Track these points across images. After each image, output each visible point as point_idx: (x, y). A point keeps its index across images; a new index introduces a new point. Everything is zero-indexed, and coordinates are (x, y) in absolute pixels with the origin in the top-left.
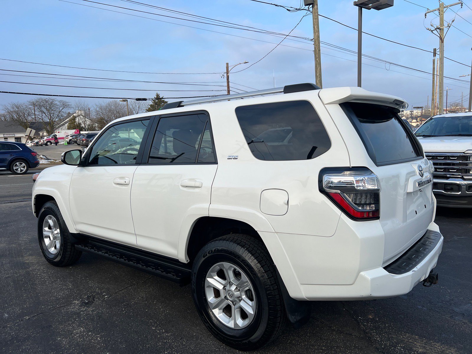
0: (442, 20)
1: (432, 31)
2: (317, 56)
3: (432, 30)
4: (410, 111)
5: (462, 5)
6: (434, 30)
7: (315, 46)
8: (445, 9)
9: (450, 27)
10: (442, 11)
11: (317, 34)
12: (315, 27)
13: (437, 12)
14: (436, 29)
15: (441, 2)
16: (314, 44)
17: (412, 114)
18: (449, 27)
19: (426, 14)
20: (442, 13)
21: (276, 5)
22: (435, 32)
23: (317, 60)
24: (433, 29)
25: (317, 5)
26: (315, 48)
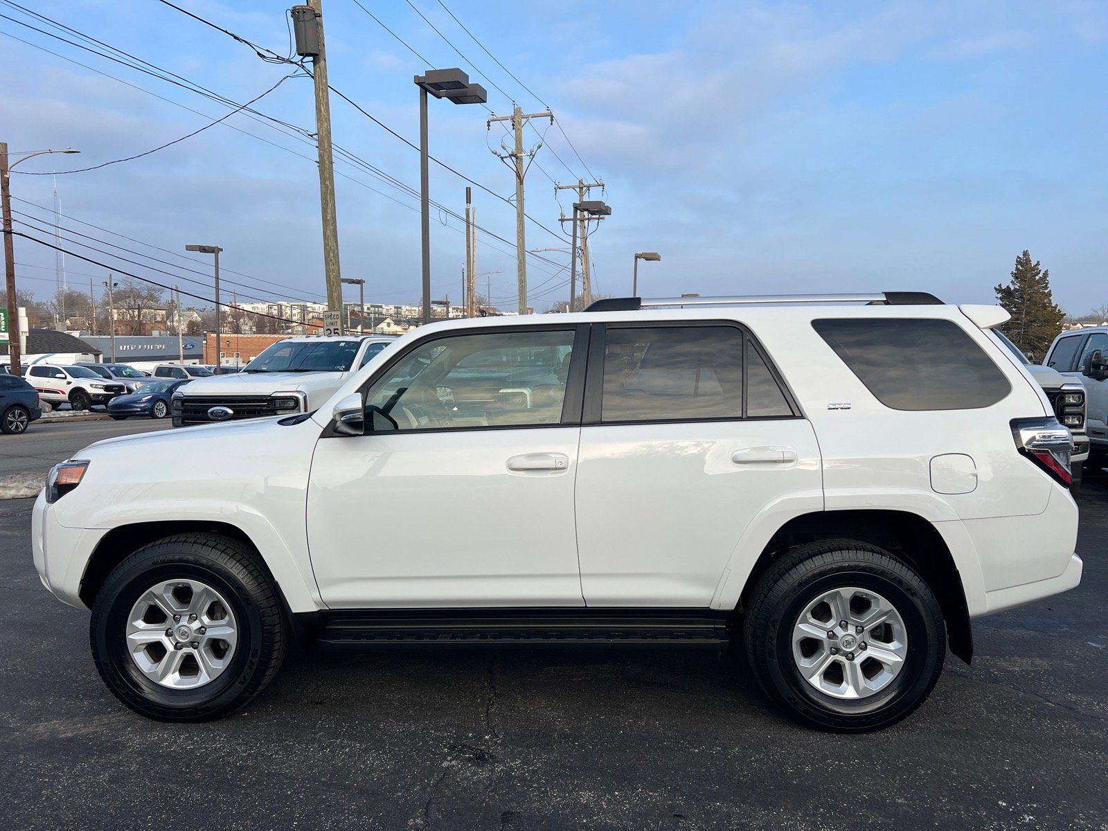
0: (518, 140)
1: (502, 158)
2: (327, 175)
3: (502, 156)
4: (395, 308)
5: (552, 120)
6: (506, 157)
7: (321, 151)
8: (524, 120)
9: (534, 156)
10: (520, 123)
11: (326, 124)
12: (322, 109)
13: (510, 123)
14: (510, 156)
15: (516, 107)
16: (317, 147)
17: (398, 313)
18: (531, 157)
19: (489, 122)
20: (518, 127)
21: (236, 38)
22: (508, 160)
23: (327, 183)
24: (504, 154)
25: (325, 60)
26: (320, 156)
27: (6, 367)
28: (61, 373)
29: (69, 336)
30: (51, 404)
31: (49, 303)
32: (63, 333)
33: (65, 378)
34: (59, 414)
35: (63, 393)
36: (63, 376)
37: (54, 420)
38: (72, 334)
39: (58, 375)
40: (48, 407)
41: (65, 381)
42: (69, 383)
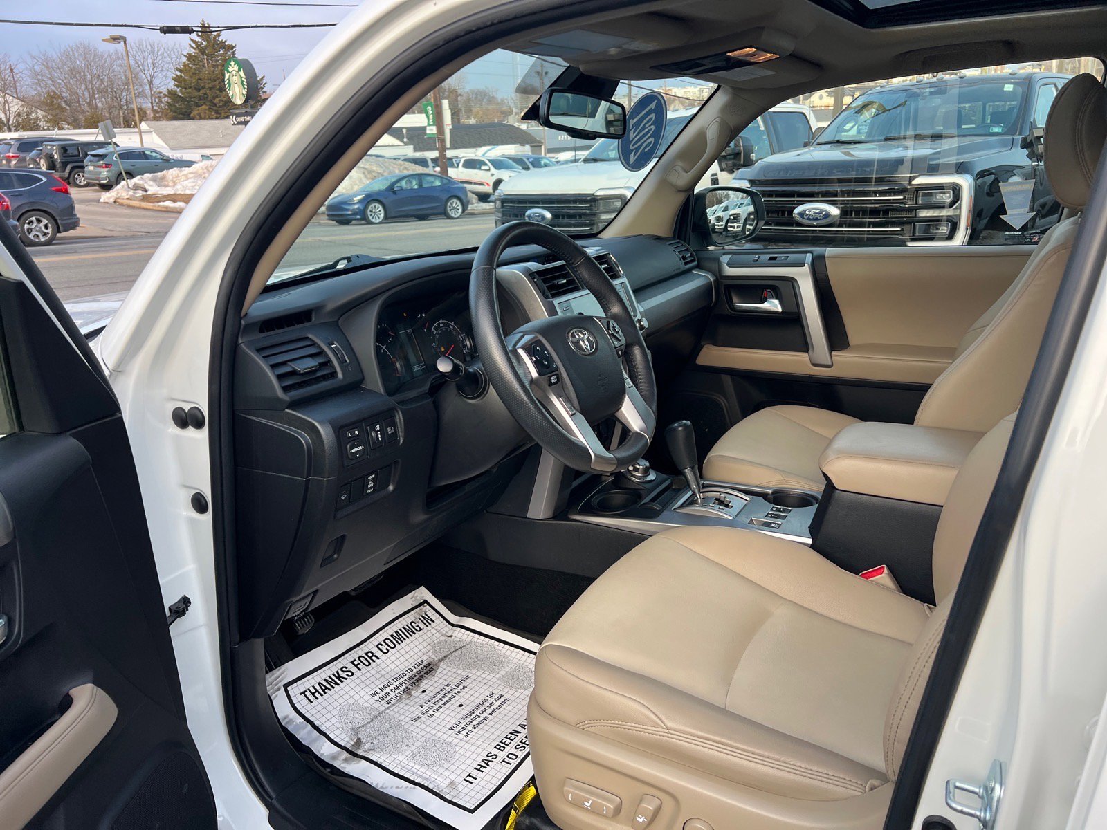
27: (454, 160)
28: (486, 164)
29: (517, 128)
30: (476, 195)
31: (509, 98)
32: (513, 126)
33: (489, 170)
34: (481, 206)
35: (488, 185)
36: (486, 168)
37: (476, 212)
38: (521, 127)
39: (483, 167)
40: (474, 198)
41: (489, 173)
42: (492, 175)
